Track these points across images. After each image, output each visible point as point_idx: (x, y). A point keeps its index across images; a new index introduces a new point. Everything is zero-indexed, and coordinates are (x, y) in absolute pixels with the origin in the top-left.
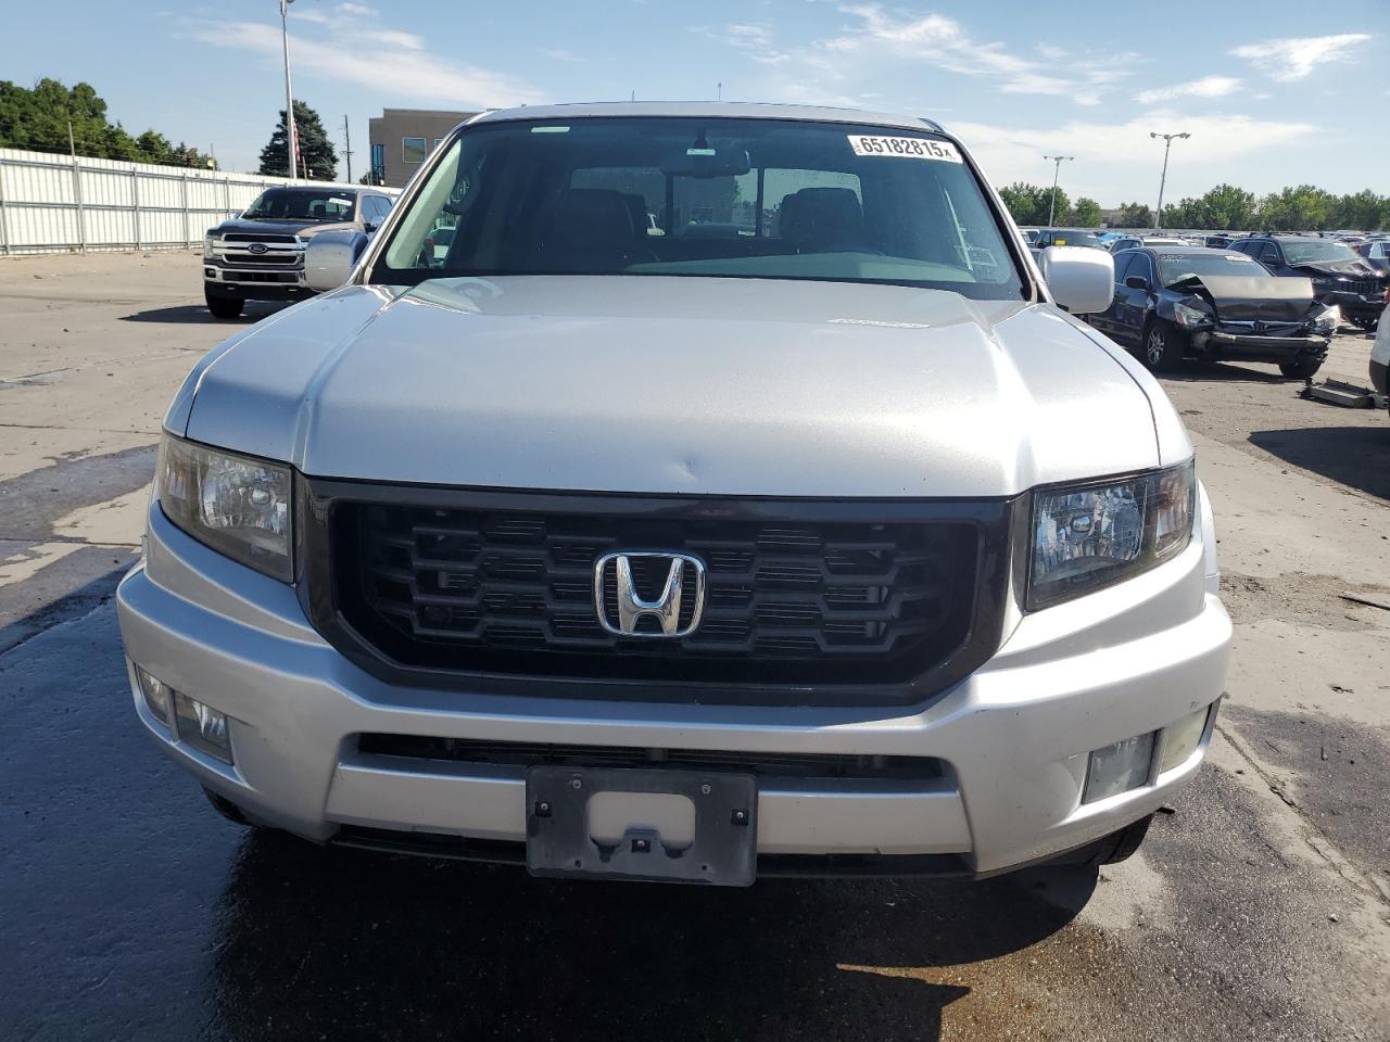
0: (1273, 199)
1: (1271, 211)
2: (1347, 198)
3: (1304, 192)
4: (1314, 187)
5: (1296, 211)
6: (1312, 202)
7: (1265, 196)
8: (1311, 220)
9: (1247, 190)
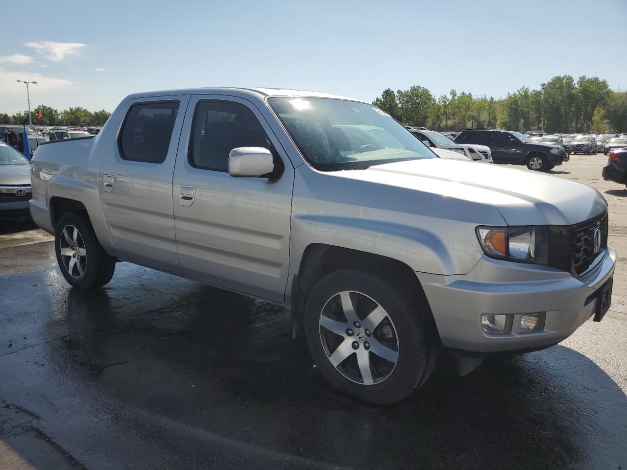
0: (66, 112)
1: (67, 118)
2: (96, 113)
3: (78, 110)
4: (82, 108)
5: (77, 118)
6: (83, 114)
7: (62, 111)
8: (84, 122)
9: (54, 108)
